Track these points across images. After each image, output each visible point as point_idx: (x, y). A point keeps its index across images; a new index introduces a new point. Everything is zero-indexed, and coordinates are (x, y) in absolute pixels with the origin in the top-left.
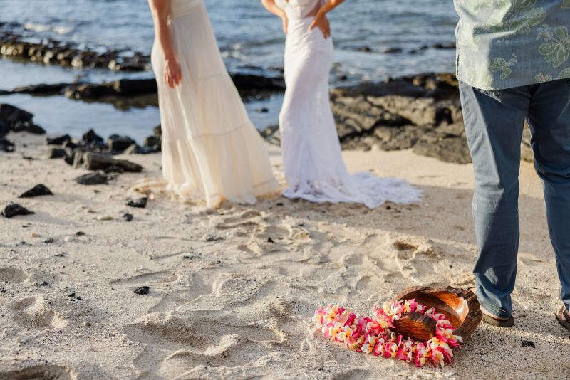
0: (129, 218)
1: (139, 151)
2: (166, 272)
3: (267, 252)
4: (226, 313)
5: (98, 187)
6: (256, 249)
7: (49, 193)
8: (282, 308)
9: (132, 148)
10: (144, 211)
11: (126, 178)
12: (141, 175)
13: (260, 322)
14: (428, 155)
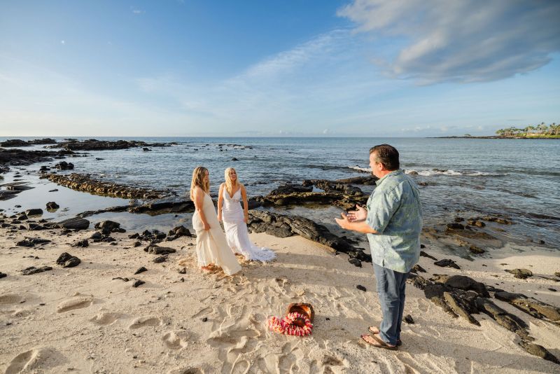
0: (183, 280)
1: (169, 240)
2: (208, 308)
3: (238, 290)
4: (238, 325)
5: (163, 263)
6: (233, 290)
7: (146, 270)
8: (254, 319)
9: (166, 238)
10: (186, 275)
11: (171, 256)
12: (176, 254)
13: (250, 327)
14: (271, 234)
